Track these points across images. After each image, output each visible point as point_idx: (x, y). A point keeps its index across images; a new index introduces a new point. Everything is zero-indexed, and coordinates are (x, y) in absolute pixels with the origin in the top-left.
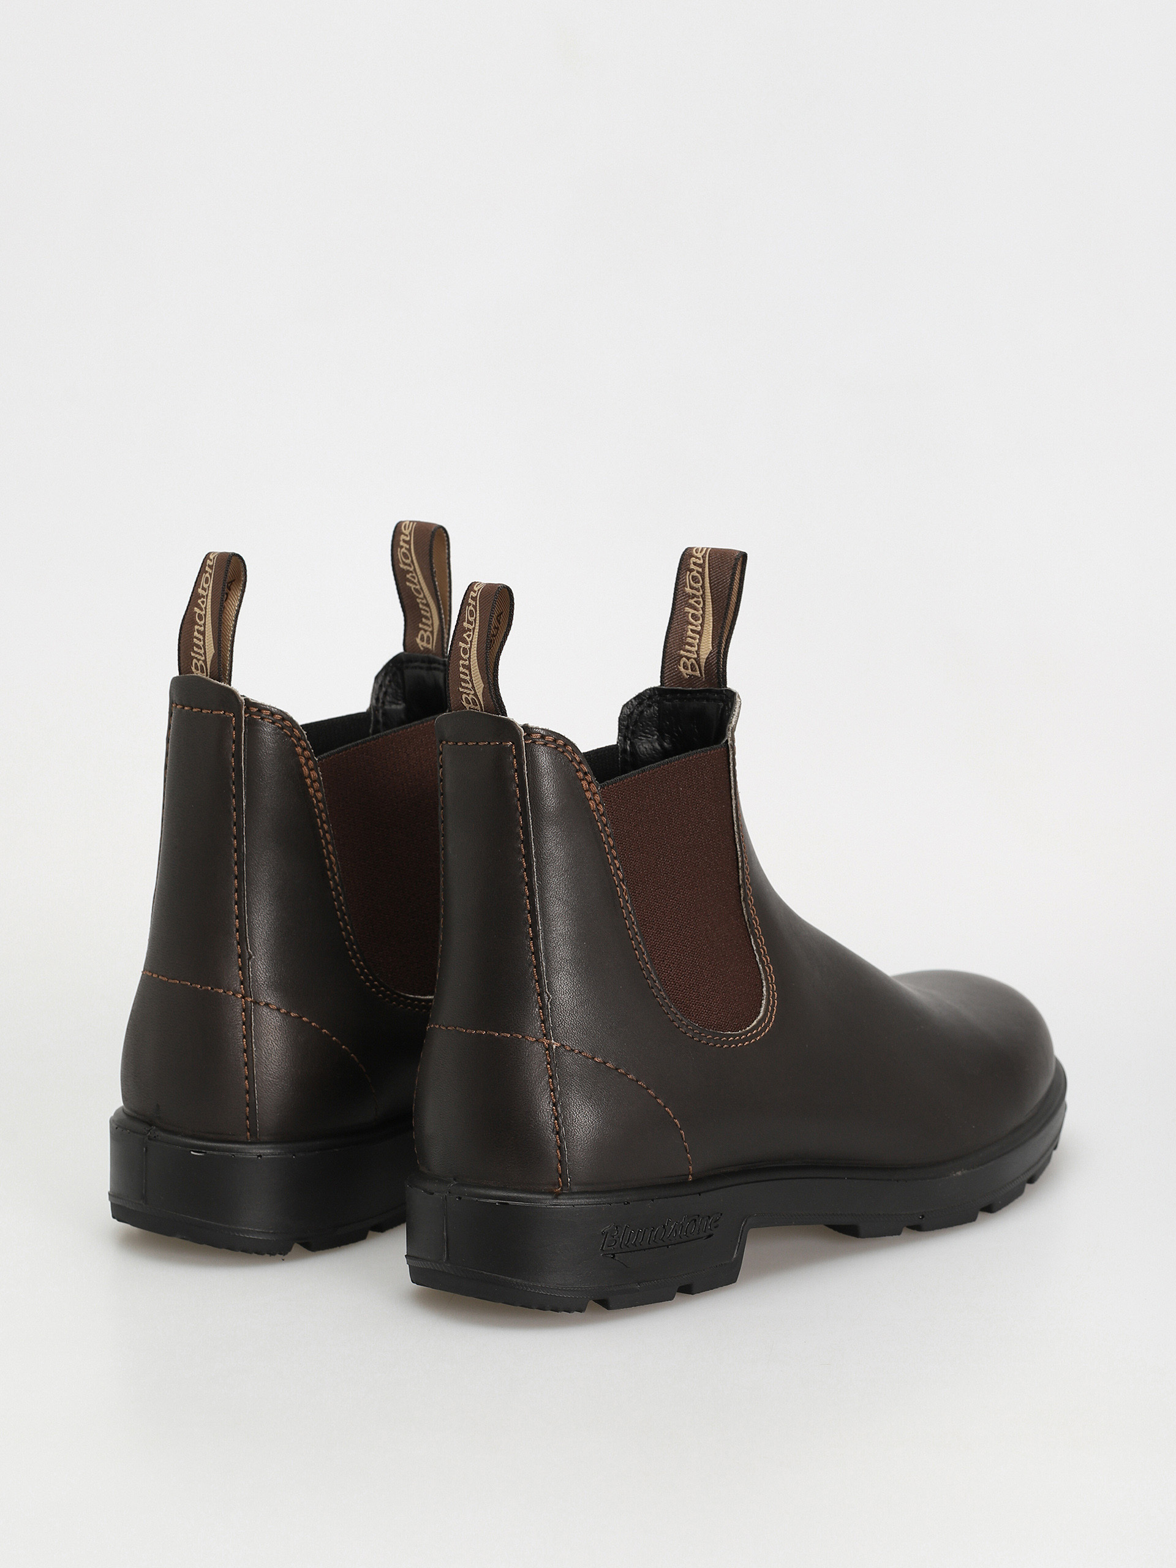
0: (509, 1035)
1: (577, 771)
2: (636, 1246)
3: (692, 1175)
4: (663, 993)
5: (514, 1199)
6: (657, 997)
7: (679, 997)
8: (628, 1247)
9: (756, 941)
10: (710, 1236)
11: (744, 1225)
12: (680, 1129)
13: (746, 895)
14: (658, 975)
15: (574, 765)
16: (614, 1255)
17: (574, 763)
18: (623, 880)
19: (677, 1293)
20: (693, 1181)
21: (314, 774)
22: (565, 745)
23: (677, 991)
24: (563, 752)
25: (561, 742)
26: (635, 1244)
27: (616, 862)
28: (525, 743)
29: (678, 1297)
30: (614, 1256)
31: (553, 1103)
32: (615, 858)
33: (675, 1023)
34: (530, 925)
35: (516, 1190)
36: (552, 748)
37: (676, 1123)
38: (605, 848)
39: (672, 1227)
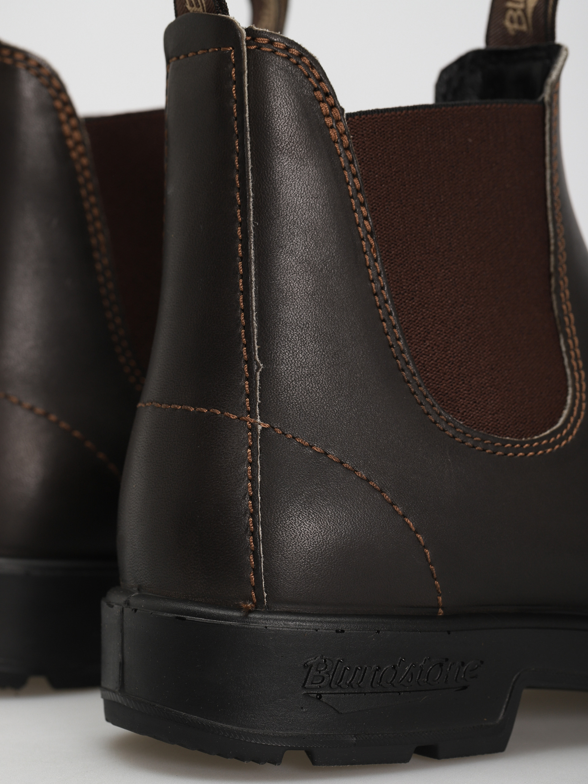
0: (206, 411)
1: (316, 90)
2: (352, 687)
3: (443, 608)
4: (417, 379)
5: (194, 614)
6: (408, 382)
7: (442, 387)
8: (340, 686)
9: (566, 343)
10: (465, 688)
11: (516, 680)
12: (424, 547)
13: (558, 286)
14: (415, 357)
15: (311, 82)
16: (320, 695)
17: (311, 80)
18: (371, 233)
19: (414, 755)
20: (444, 617)
21: (77, 135)
22: (300, 56)
23: (440, 380)
24: (297, 64)
25: (295, 52)
26: (350, 685)
27: (363, 209)
28: (248, 50)
29: (415, 759)
30: (321, 697)
31: (249, 496)
32: (362, 204)
33: (430, 417)
34: (241, 275)
35: (199, 603)
36: (282, 57)
37: (418, 538)
38: (349, 191)
39: (407, 668)
